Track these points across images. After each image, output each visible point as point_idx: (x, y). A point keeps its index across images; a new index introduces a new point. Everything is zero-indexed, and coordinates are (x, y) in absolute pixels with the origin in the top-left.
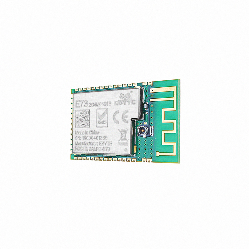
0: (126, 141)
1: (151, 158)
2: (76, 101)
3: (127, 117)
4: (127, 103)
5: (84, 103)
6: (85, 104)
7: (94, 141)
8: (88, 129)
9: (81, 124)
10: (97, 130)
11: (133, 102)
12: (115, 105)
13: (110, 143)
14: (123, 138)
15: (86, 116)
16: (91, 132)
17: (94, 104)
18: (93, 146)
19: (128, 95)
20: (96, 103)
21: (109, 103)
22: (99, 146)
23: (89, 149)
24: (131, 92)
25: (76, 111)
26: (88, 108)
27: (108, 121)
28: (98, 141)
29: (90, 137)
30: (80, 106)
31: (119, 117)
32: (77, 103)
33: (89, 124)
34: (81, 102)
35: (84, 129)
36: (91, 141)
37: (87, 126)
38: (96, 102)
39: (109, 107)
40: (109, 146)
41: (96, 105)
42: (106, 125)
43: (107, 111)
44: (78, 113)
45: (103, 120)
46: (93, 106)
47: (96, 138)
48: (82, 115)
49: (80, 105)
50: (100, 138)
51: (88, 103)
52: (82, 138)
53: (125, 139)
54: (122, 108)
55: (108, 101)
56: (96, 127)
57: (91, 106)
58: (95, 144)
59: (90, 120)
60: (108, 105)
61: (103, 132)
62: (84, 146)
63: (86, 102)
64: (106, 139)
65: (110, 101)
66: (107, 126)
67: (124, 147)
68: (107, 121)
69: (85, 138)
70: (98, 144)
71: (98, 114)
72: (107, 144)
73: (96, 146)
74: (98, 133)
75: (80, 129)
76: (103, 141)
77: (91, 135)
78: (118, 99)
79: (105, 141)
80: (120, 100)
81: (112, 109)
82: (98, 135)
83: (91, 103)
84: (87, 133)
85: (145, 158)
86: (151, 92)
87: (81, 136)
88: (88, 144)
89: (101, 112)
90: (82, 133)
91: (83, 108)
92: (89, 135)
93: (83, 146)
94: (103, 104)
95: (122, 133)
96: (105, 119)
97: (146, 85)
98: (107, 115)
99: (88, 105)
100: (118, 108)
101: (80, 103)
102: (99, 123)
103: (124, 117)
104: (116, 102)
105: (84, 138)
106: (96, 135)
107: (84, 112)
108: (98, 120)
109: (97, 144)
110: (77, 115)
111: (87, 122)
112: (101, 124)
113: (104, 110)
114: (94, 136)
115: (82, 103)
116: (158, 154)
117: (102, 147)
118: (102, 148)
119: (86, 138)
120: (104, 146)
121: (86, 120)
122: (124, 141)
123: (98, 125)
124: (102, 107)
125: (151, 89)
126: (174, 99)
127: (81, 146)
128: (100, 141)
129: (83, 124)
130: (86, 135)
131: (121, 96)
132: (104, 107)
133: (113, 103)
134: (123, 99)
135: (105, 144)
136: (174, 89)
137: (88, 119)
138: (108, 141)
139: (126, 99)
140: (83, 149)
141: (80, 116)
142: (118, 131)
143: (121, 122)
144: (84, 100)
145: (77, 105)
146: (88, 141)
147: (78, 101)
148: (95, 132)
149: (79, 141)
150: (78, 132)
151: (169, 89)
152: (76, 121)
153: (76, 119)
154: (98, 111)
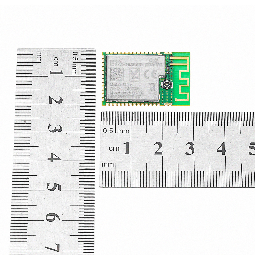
1: (171, 103)
2: (111, 61)
3: (156, 74)
4: (155, 65)
5: (118, 63)
7: (127, 91)
8: (121, 82)
9: (115, 79)
10: (130, 83)
11: (160, 65)
12: (146, 66)
13: (142, 93)
15: (120, 73)
16: (125, 85)
17: (127, 64)
18: (127, 95)
19: (156, 60)
21: (141, 64)
22: (132, 95)
23: (123, 97)
24: (159, 57)
25: (111, 69)
26: (121, 67)
28: (131, 91)
31: (149, 74)
32: (112, 62)
33: (123, 79)
35: (118, 82)
36: (125, 91)
37: (121, 80)
39: (140, 67)
40: (141, 95)
41: (129, 64)
42: (138, 80)
43: (139, 70)
45: (135, 76)
47: (129, 89)
48: (116, 72)
49: (114, 64)
50: (133, 89)
51: (122, 63)
52: (116, 89)
53: (154, 90)
54: (152, 68)
56: (129, 81)
57: (124, 65)
59: (124, 76)
61: (135, 85)
62: (119, 95)
63: (120, 62)
65: (141, 63)
67: (153, 95)
69: (119, 89)
71: (131, 72)
72: (139, 93)
73: (129, 95)
74: (131, 85)
75: (114, 82)
76: (135, 91)
77: (125, 87)
78: (148, 62)
79: (137, 91)
81: (143, 69)
82: (131, 87)
83: (125, 63)
84: (121, 85)
85: (167, 103)
86: (171, 59)
87: (116, 87)
88: (122, 93)
89: (134, 70)
90: (116, 85)
91: (117, 67)
92: (123, 87)
94: (135, 65)
95: (152, 85)
96: (137, 75)
97: (167, 54)
98: (139, 72)
99: (122, 65)
100: (148, 68)
101: (115, 63)
102: (132, 78)
103: (153, 74)
104: (146, 64)
106: (129, 87)
107: (118, 70)
108: (131, 75)
109: (130, 93)
110: (112, 71)
111: (121, 77)
112: (134, 79)
113: (136, 69)
114: (127, 87)
116: (176, 100)
118: (135, 96)
120: (137, 94)
121: (120, 75)
124: (134, 67)
125: (171, 57)
126: (188, 64)
127: (116, 95)
128: (133, 91)
129: (117, 78)
130: (121, 87)
131: (151, 60)
132: (137, 67)
133: (144, 65)
134: (152, 62)
136: (187, 58)
138: (140, 90)
139: (155, 62)
140: (118, 97)
143: (151, 78)
144: (118, 60)
145: (112, 64)
146: (122, 91)
147: (112, 61)
148: (128, 85)
149: (114, 91)
150: (113, 85)
151: (184, 58)
152: (111, 76)
153: (110, 75)
154: (131, 69)
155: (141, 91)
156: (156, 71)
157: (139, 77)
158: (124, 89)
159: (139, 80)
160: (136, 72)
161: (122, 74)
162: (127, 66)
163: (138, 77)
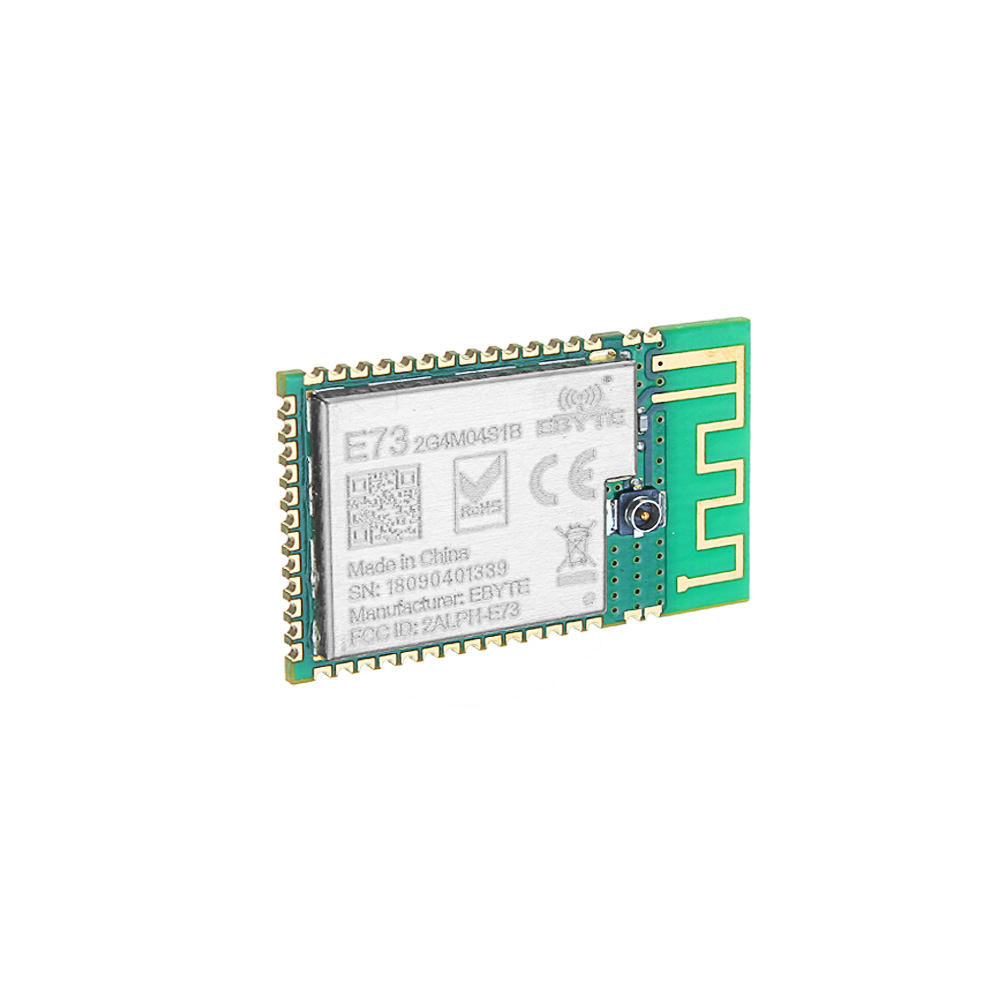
0: (588, 567)
1: (660, 603)
2: (349, 435)
3: (590, 474)
4: (589, 425)
5: (389, 441)
6: (394, 444)
7: (445, 590)
8: (413, 548)
9: (376, 532)
10: (457, 542)
11: (613, 418)
12: (540, 433)
13: (520, 585)
14: (577, 556)
15: (400, 495)
16: (427, 558)
17: (440, 441)
18: (442, 612)
19: (595, 393)
20: (449, 436)
21: (514, 430)
22: (468, 606)
23: (420, 628)
24: (608, 379)
25: (348, 478)
26: (410, 458)
27: (506, 501)
28: (464, 588)
29: (423, 578)
30: (371, 456)
31: (555, 480)
32: (354, 440)
33: (420, 526)
34: (375, 438)
35: (391, 552)
36: (431, 593)
37: (406, 535)
38: (447, 430)
39: (511, 445)
40: (516, 598)
41: (449, 440)
42: (499, 517)
43: (503, 463)
44: (359, 486)
45: (484, 500)
46: (435, 449)
47: (453, 577)
48: (380, 493)
49: (369, 450)
50: (474, 573)
51: (411, 437)
52: (384, 590)
53: (583, 561)
54: (568, 445)
55: (508, 422)
56: (454, 534)
57: (423, 447)
58: (453, 600)
59: (423, 506)
60: (508, 436)
61: (484, 547)
62: (398, 619)
63: (399, 433)
64: (502, 572)
65: (516, 422)
66: (503, 520)
67: (580, 590)
68: (503, 500)
69: (399, 585)
70: (465, 598)
71: (461, 482)
72: (506, 592)
73: (452, 610)
74: (465, 553)
75: (370, 554)
76: (486, 581)
77: (429, 570)
78: (553, 410)
79: (498, 580)
80: (562, 412)
81: (524, 453)
82: (465, 564)
83: (426, 434)
84: (407, 561)
85: (637, 608)
86: (657, 368)
87: (380, 579)
88: (418, 606)
89: (474, 469)
90: (384, 566)
91: (387, 461)
92: (419, 570)
93: (390, 622)
94: (483, 436)
95: (572, 538)
96: (495, 492)
97: (639, 346)
98: (502, 476)
99: (413, 446)
100: (552, 444)
101: (371, 440)
102: (467, 512)
103: (577, 477)
104: (540, 423)
105: (394, 586)
106: (454, 566)
107: (392, 478)
108: (462, 500)
109: (459, 600)
110: (356, 493)
111: (409, 518)
112: (479, 518)
113: (489, 461)
114: (442, 569)
115: (381, 440)
116: (683, 583)
117: (484, 606)
118: (485, 612)
119: (405, 584)
120: (496, 600)
121: (404, 509)
122: (579, 568)
123: (464, 523)
124: (479, 447)
125: (656, 360)
126: (738, 388)
127: (382, 621)
128: (475, 583)
129: (385, 528)
130: (406, 574)
131: (565, 397)
132: (490, 447)
133: (529, 430)
134: (574, 408)
135: (496, 593)
136: (735, 354)
137: (411, 503)
138: (511, 576)
139: (587, 406)
140: (392, 630)
141: (371, 498)
142: (555, 534)
143: (567, 496)
144: (391, 426)
145: (355, 452)
146: (418, 595)
147: (356, 434)
148: (447, 555)
149: (370, 603)
150: (363, 568)
151: (719, 356)
152: (351, 519)
153: (349, 514)
154: (462, 466)
155: (518, 578)
156: (592, 454)
157: (503, 503)
158: (426, 581)
159: (507, 517)
160: (487, 480)
161: (413, 502)
162: (442, 451)
163: (502, 506)
